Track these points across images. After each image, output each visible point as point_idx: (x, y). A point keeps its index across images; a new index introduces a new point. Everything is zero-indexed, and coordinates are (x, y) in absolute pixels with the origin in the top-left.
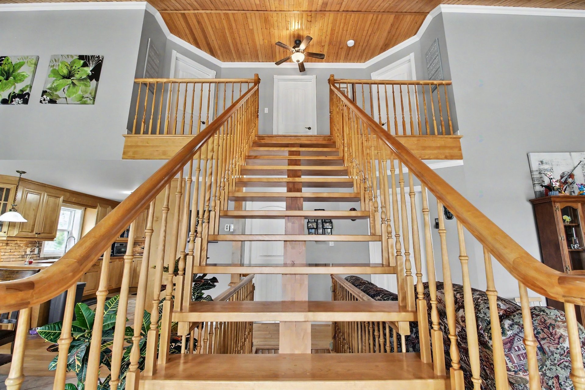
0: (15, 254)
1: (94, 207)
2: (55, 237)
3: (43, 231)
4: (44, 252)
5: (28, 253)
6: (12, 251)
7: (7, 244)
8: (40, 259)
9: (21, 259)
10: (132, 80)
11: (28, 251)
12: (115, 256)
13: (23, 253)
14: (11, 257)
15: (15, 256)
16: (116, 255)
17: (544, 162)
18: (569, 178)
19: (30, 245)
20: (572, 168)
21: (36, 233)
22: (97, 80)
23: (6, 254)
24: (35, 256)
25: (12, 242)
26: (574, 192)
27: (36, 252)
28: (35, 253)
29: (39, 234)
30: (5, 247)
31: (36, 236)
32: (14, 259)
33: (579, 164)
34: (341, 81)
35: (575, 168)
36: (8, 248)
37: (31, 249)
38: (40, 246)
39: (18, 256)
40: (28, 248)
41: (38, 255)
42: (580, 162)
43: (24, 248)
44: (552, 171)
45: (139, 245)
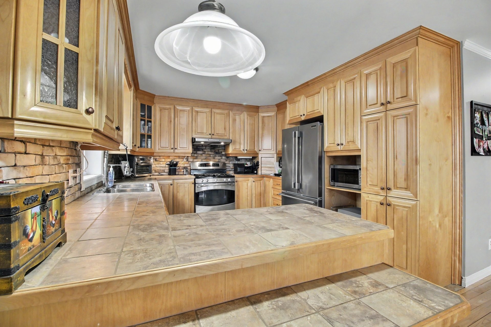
5: (71, 182)
8: (82, 193)
11: (71, 175)
19: (71, 160)
24: (77, 188)
25: (49, 151)
27: (78, 178)
28: (77, 181)
30: (41, 169)
36: (45, 170)
38: (79, 161)
40: (69, 168)
41: (79, 186)
43: (65, 170)
45: (157, 160)
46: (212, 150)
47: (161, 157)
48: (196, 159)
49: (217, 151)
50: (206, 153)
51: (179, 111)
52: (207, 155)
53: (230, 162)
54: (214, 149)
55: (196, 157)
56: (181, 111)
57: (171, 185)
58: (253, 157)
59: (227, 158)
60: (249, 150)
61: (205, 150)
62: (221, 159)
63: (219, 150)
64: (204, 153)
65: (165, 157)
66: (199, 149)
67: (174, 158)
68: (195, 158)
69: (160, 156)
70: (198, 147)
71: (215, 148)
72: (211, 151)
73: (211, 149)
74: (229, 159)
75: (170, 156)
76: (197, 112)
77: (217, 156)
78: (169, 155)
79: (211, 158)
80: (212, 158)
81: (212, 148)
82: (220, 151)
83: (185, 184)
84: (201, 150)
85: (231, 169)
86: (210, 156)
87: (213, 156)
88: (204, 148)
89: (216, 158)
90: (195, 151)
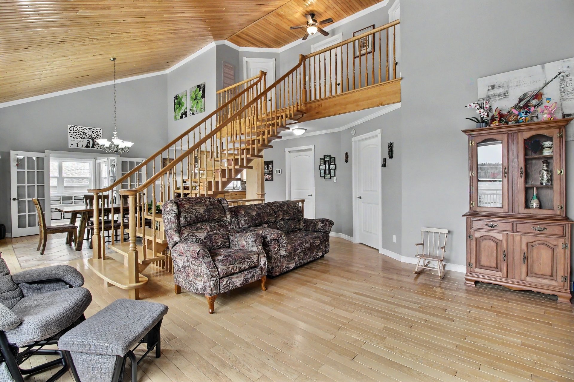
10: (215, 93)
17: (497, 85)
18: (533, 99)
20: (542, 85)
22: (204, 98)
26: (537, 117)
33: (555, 78)
34: (310, 55)
35: (546, 85)
42: (559, 74)
44: (506, 94)
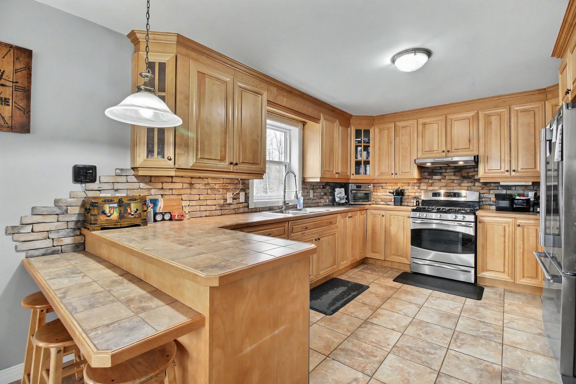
0: (209, 202)
1: (316, 120)
2: (265, 172)
3: (244, 159)
4: (254, 198)
5: (229, 201)
6: (202, 197)
7: (191, 184)
8: (250, 210)
9: (219, 212)
11: (229, 196)
12: (352, 205)
13: (222, 202)
14: (202, 208)
15: (208, 208)
16: (352, 203)
19: (231, 187)
21: (231, 163)
23: (194, 203)
24: (241, 206)
25: (199, 181)
27: (242, 199)
28: (241, 201)
29: (236, 164)
30: (188, 191)
31: (232, 168)
32: (208, 213)
36: (194, 191)
37: (233, 194)
38: (245, 187)
39: (214, 208)
40: (227, 192)
41: (246, 204)
43: (221, 193)
45: (383, 187)
46: (456, 173)
47: (388, 184)
48: (432, 186)
49: (465, 175)
50: (447, 177)
51: (401, 127)
52: (447, 181)
53: (491, 191)
54: (460, 172)
55: (432, 183)
56: (403, 127)
57: (383, 216)
58: (533, 183)
59: (483, 185)
60: (521, 170)
61: (445, 174)
62: (472, 187)
63: (468, 173)
64: (444, 177)
65: (391, 184)
66: (436, 173)
67: (403, 185)
68: (430, 185)
69: (386, 183)
70: (435, 171)
71: (462, 171)
72: (454, 175)
73: (454, 172)
74: (488, 187)
75: (397, 183)
76: (424, 124)
77: (466, 181)
78: (396, 181)
79: (454, 185)
80: (456, 185)
81: (456, 170)
82: (470, 174)
83: (400, 217)
84: (439, 174)
85: (491, 203)
86: (454, 183)
87: (459, 182)
88: (444, 171)
89: (463, 184)
90: (430, 175)
